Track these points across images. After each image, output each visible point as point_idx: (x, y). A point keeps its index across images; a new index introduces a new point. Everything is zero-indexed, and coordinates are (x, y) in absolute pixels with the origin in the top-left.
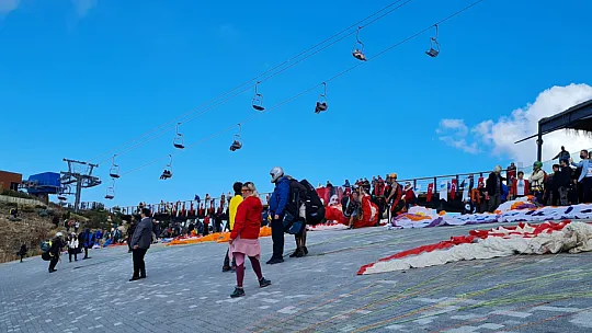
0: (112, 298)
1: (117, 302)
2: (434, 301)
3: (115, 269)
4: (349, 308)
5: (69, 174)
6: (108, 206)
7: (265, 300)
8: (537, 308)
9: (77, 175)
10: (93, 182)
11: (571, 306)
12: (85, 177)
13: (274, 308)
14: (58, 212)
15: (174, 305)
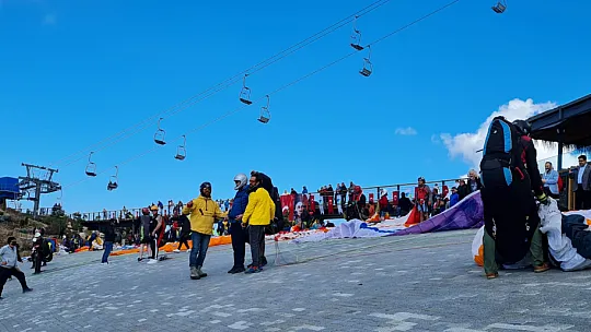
0: (61, 310)
1: (66, 315)
2: (388, 316)
3: (71, 278)
4: (302, 324)
5: (27, 179)
6: (68, 212)
7: (217, 314)
8: (492, 326)
9: (36, 180)
10: (53, 187)
11: (528, 323)
12: (44, 182)
13: (225, 323)
14: (14, 217)
15: (122, 319)
